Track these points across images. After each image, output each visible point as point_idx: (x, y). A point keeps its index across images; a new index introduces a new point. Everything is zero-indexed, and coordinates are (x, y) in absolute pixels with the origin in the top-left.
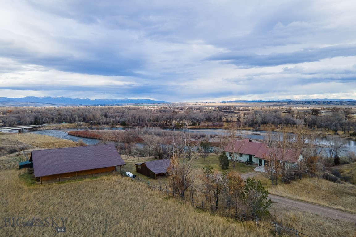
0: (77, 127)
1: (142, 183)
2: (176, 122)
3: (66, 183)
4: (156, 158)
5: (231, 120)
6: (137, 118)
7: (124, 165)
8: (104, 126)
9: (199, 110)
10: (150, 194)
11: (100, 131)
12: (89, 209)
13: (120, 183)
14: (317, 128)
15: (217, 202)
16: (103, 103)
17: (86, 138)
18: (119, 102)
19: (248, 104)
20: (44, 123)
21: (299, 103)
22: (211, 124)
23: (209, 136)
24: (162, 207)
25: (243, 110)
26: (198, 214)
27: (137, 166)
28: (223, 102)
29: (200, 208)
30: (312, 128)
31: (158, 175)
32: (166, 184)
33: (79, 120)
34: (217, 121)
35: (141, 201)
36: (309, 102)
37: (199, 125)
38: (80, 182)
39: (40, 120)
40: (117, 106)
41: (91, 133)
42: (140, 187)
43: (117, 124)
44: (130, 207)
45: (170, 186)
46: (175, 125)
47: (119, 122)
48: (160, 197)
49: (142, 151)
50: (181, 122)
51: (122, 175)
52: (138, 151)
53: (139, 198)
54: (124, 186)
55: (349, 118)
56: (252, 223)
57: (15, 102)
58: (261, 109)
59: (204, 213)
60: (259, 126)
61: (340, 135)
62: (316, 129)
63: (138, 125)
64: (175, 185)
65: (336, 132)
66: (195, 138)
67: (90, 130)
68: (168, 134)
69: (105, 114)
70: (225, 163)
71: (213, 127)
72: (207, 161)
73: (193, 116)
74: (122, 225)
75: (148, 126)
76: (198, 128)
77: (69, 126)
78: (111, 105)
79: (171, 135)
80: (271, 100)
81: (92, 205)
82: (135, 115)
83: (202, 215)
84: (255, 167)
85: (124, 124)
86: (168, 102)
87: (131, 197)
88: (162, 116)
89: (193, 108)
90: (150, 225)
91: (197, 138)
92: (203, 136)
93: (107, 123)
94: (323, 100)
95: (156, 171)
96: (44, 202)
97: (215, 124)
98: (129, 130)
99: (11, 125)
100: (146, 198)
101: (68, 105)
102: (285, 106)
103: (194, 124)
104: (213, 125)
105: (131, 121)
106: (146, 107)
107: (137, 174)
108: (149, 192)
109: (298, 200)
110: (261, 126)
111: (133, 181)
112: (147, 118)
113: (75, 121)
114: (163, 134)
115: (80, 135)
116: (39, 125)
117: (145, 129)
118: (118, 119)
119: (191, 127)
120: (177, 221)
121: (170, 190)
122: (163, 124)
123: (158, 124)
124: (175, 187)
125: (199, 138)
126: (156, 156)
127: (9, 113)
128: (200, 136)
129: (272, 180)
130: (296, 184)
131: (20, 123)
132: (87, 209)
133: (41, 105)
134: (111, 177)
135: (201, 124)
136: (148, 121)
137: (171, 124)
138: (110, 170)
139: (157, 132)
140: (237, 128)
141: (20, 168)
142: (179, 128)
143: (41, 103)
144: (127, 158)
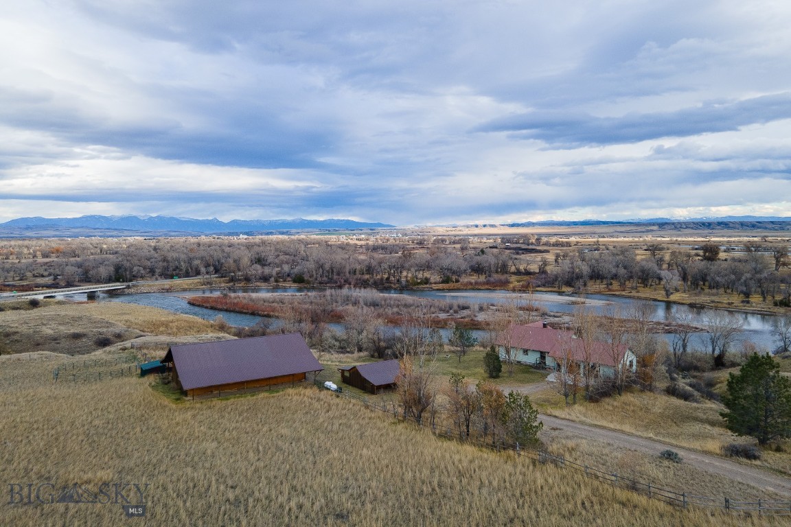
0: (204, 286)
1: (353, 401)
2: (410, 275)
3: (232, 400)
4: (373, 356)
5: (525, 270)
6: (327, 266)
7: (321, 370)
8: (258, 284)
9: (458, 246)
10: (369, 416)
11: (254, 295)
12: (282, 436)
13: (319, 400)
14: (709, 288)
15: (468, 426)
16: (249, 228)
17: (226, 310)
18: (284, 227)
19: (569, 230)
20: (134, 277)
21: (685, 227)
22: (482, 278)
23: (477, 307)
24: (388, 434)
25: (557, 244)
26: (440, 444)
27: (343, 371)
28: (513, 225)
29: (444, 436)
30: (697, 288)
31: (379, 387)
32: (393, 402)
33: (207, 273)
34: (497, 272)
35: (356, 427)
36: (708, 223)
37: (457, 281)
38: (255, 397)
39: (128, 273)
40: (280, 236)
41: (236, 301)
42: (351, 406)
43: (285, 281)
44: (341, 434)
45: (400, 406)
46: (407, 281)
47: (288, 276)
48: (384, 421)
49: (343, 340)
50: (420, 275)
51: (319, 388)
52: (336, 340)
53: (353, 422)
54: (326, 404)
55: (784, 264)
56: (511, 452)
57: (60, 229)
58: (598, 241)
59: (449, 442)
60: (585, 285)
61: (754, 304)
62: (707, 291)
63: (328, 283)
64: (407, 402)
65: (748, 297)
66: (448, 312)
67: (233, 295)
68: (392, 302)
69: (257, 257)
70: (494, 367)
71: (487, 287)
72: (464, 361)
73: (446, 262)
74: (336, 455)
75: (350, 284)
76: (455, 289)
77: (187, 284)
78: (268, 234)
79: (398, 306)
80: (621, 220)
81: (285, 431)
82: (322, 260)
83: (446, 444)
84: (549, 374)
85: (299, 280)
87: (340, 422)
88: (380, 263)
89: (445, 241)
90: (374, 456)
91: (451, 311)
92: (464, 308)
93: (265, 279)
94: (741, 220)
95: (376, 380)
96: (212, 426)
97: (492, 279)
98: (312, 294)
99: (69, 284)
100: (364, 422)
101: (173, 234)
102: (654, 233)
103: (446, 280)
104: (488, 283)
105: (314, 273)
106: (343, 239)
107: (344, 386)
108: (368, 413)
109: (596, 426)
110: (590, 283)
111: (338, 396)
113: (198, 273)
114: (383, 303)
115: (214, 304)
116: (127, 284)
117: (345, 291)
118: (286, 268)
119: (440, 286)
120: (411, 452)
121: (400, 410)
122: (382, 279)
123: (372, 281)
124: (407, 406)
125: (456, 312)
126: (372, 353)
127: (54, 255)
128: (459, 306)
129: (566, 395)
130: (608, 403)
131: (86, 279)
132: (279, 436)
133: (115, 233)
134: (301, 390)
135: (461, 281)
136: (350, 273)
137: (398, 281)
138: (297, 379)
139: (370, 300)
140: (538, 289)
141: (144, 373)
142: (415, 288)
143: (116, 229)
144: (321, 356)
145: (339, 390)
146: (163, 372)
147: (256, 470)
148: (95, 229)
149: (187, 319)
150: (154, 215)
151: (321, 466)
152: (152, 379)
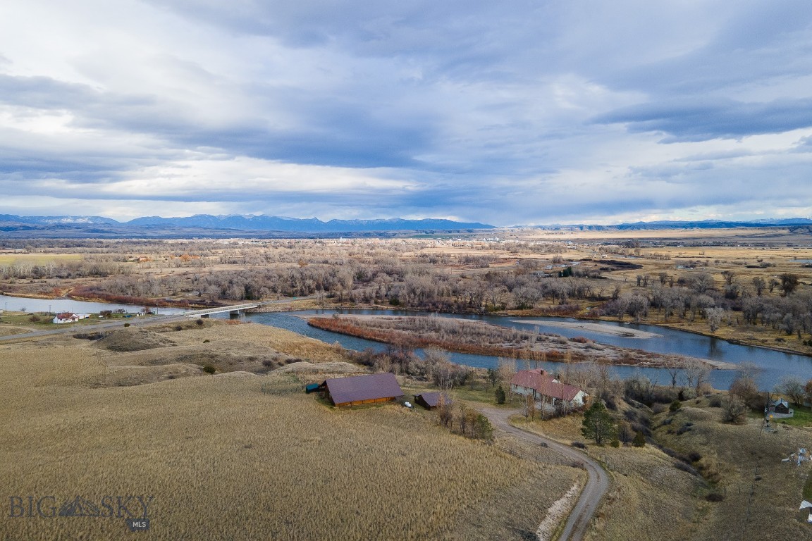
0: (317, 307)
1: (418, 414)
2: (490, 299)
5: (599, 295)
6: (418, 291)
7: (404, 395)
8: (361, 305)
10: (424, 422)
13: (401, 412)
16: (347, 229)
20: (259, 294)
22: (556, 304)
25: (656, 256)
27: (415, 397)
31: (432, 407)
37: (531, 308)
41: (345, 323)
42: (416, 416)
43: (383, 302)
45: (438, 417)
46: (486, 306)
47: (386, 297)
48: (430, 425)
49: (423, 368)
51: (402, 406)
52: (418, 368)
54: (404, 415)
57: (175, 228)
63: (419, 306)
64: (441, 416)
66: (511, 341)
67: (341, 316)
68: (469, 330)
69: (358, 272)
70: (500, 398)
71: (556, 314)
76: (528, 316)
77: (305, 305)
79: (472, 334)
82: (415, 285)
85: (395, 302)
86: (494, 227)
91: (514, 340)
93: (367, 299)
95: (430, 403)
98: (405, 317)
99: (213, 302)
103: (521, 307)
104: (558, 310)
105: (407, 296)
107: (415, 405)
108: (424, 420)
111: (411, 411)
112: (436, 291)
113: (310, 292)
115: (328, 326)
116: (257, 303)
117: (432, 317)
119: (516, 312)
122: (465, 303)
123: (457, 305)
124: (442, 418)
128: (522, 335)
129: (527, 416)
133: (223, 233)
134: (393, 406)
135: (535, 307)
136: (438, 295)
137: (479, 304)
138: (391, 400)
139: (450, 327)
140: (602, 318)
141: (308, 392)
142: (492, 313)
143: (224, 229)
144: (405, 383)
145: (413, 407)
146: (318, 391)
147: (374, 441)
148: (205, 228)
149: (313, 342)
150: (258, 214)
151: (399, 440)
152: (313, 395)
